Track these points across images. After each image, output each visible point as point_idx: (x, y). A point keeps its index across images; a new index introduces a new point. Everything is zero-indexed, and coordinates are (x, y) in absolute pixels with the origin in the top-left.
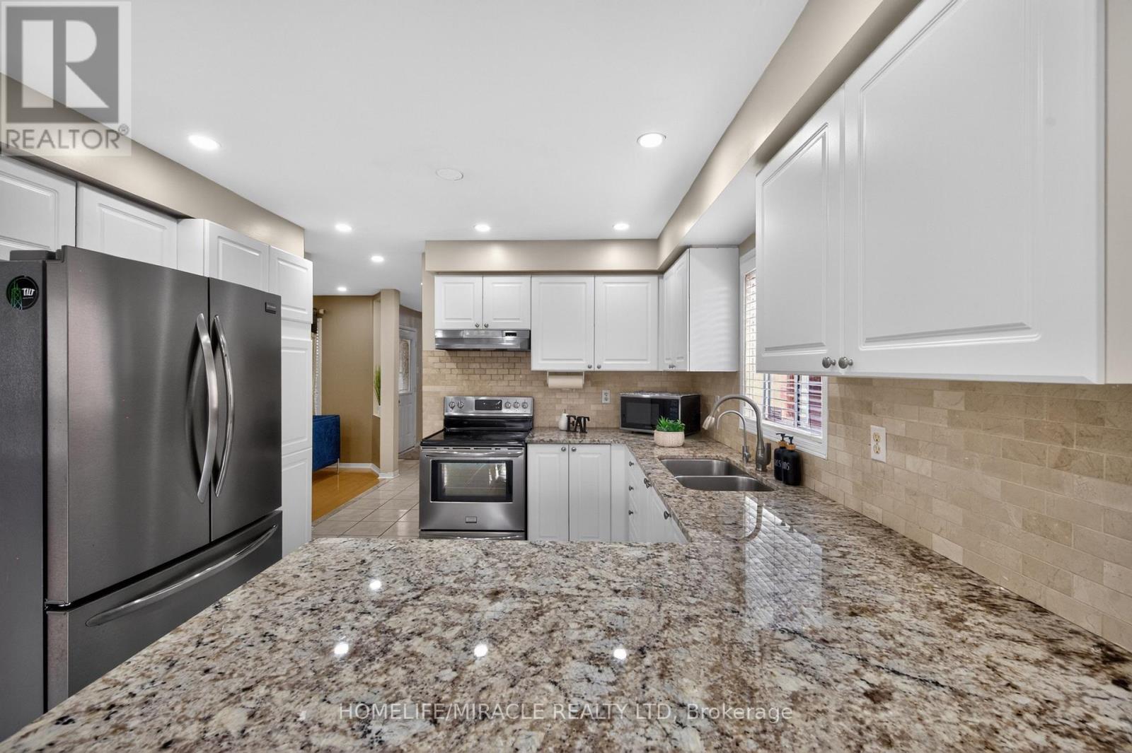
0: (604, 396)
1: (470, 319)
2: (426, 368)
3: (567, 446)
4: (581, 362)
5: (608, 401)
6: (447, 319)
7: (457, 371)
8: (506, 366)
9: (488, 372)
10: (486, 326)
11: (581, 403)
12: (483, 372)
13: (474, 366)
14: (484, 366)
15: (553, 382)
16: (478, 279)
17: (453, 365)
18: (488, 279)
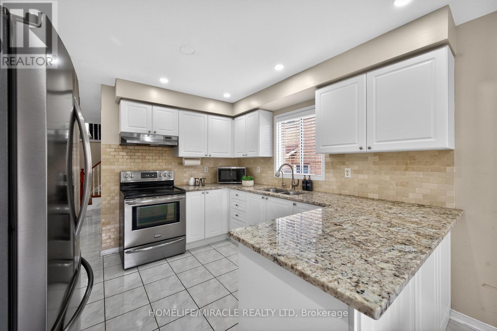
0: (205, 169)
1: (144, 128)
2: (103, 154)
3: (204, 191)
4: (202, 153)
5: (207, 171)
6: (130, 126)
7: (127, 157)
8: (157, 155)
9: (147, 158)
10: (155, 132)
11: (195, 173)
12: (143, 158)
13: (138, 154)
14: (144, 154)
15: (187, 163)
16: (150, 107)
17: (124, 154)
18: (155, 108)
